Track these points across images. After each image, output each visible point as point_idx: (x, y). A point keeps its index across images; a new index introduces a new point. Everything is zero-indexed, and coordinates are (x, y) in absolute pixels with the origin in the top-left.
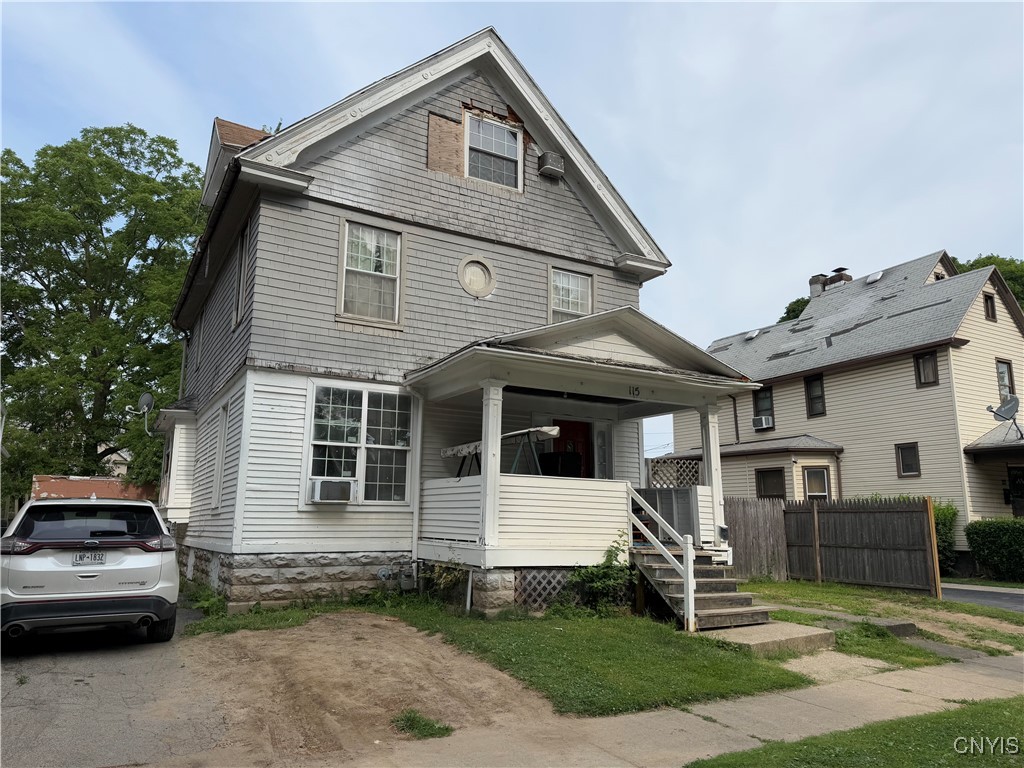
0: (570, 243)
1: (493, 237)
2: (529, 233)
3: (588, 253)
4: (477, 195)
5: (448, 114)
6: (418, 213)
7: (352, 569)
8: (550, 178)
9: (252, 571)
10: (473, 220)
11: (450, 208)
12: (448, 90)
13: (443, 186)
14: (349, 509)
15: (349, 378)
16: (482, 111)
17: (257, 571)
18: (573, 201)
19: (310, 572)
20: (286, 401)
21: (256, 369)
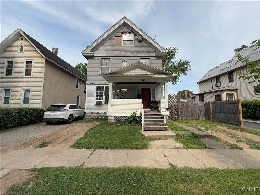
0: (145, 53)
1: (127, 56)
2: (135, 53)
3: (149, 54)
4: (124, 49)
5: (119, 36)
6: (113, 54)
7: (103, 115)
8: (140, 41)
9: (88, 114)
10: (124, 53)
11: (119, 52)
12: (119, 31)
13: (118, 49)
14: (102, 105)
15: (101, 84)
16: (126, 33)
17: (89, 114)
18: (145, 45)
19: (96, 115)
20: (92, 89)
21: (88, 84)
